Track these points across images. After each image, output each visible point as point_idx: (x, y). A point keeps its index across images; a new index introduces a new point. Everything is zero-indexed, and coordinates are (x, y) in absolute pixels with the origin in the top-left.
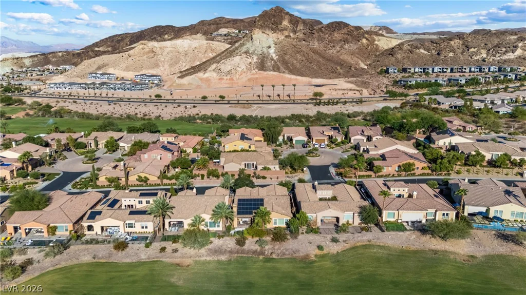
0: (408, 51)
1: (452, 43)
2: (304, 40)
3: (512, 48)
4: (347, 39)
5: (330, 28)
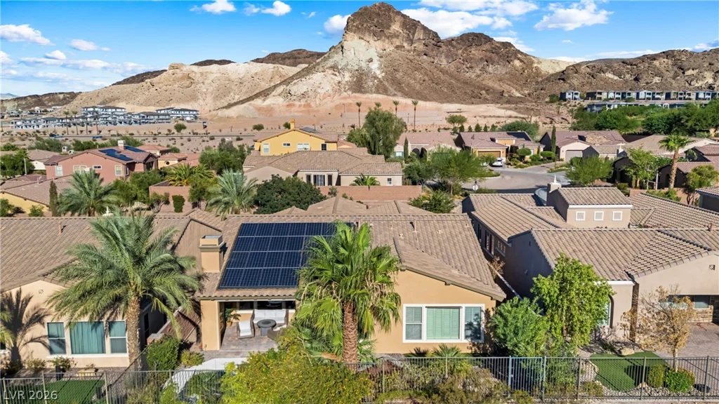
0: (588, 75)
1: (656, 63)
2: (425, 54)
4: (491, 58)
5: (463, 41)
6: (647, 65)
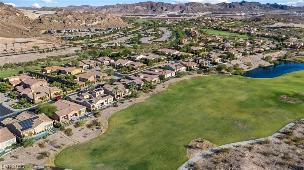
0: (49, 21)
1: (68, 16)
3: (94, 20)
4: (8, 13)
6: (65, 17)
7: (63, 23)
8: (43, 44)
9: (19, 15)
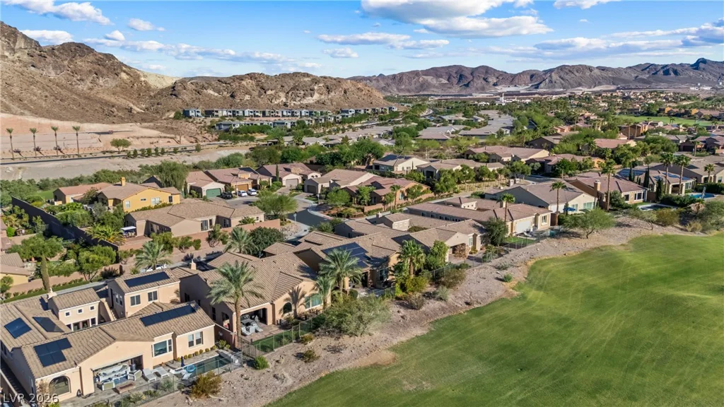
0: (194, 92)
1: (244, 83)
2: (33, 66)
3: (309, 91)
4: (99, 70)
6: (237, 84)
7: (231, 98)
8: (150, 137)
9: (128, 77)
